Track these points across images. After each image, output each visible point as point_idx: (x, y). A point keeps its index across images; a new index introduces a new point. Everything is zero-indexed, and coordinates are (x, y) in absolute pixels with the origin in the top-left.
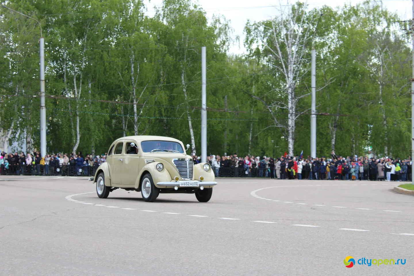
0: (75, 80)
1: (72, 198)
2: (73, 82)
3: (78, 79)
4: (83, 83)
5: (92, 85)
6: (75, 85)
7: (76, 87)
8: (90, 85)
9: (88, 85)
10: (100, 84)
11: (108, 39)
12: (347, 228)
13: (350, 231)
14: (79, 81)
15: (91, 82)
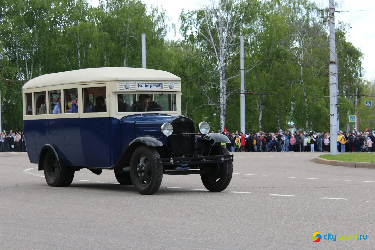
0: (26, 64)
1: (29, 171)
2: (25, 67)
3: (29, 64)
4: (34, 67)
5: (42, 68)
6: (27, 69)
7: (27, 71)
8: (40, 69)
9: (39, 69)
10: (50, 68)
11: (57, 27)
12: (275, 194)
13: (278, 196)
14: (31, 65)
15: (41, 66)
